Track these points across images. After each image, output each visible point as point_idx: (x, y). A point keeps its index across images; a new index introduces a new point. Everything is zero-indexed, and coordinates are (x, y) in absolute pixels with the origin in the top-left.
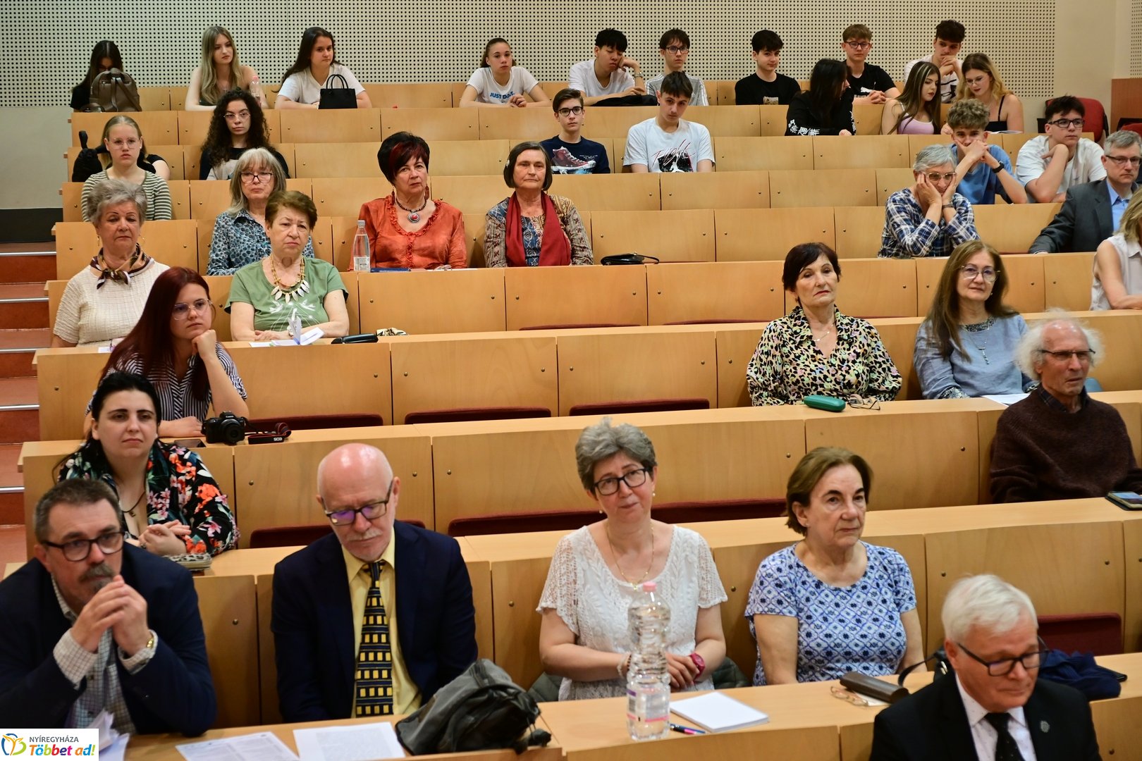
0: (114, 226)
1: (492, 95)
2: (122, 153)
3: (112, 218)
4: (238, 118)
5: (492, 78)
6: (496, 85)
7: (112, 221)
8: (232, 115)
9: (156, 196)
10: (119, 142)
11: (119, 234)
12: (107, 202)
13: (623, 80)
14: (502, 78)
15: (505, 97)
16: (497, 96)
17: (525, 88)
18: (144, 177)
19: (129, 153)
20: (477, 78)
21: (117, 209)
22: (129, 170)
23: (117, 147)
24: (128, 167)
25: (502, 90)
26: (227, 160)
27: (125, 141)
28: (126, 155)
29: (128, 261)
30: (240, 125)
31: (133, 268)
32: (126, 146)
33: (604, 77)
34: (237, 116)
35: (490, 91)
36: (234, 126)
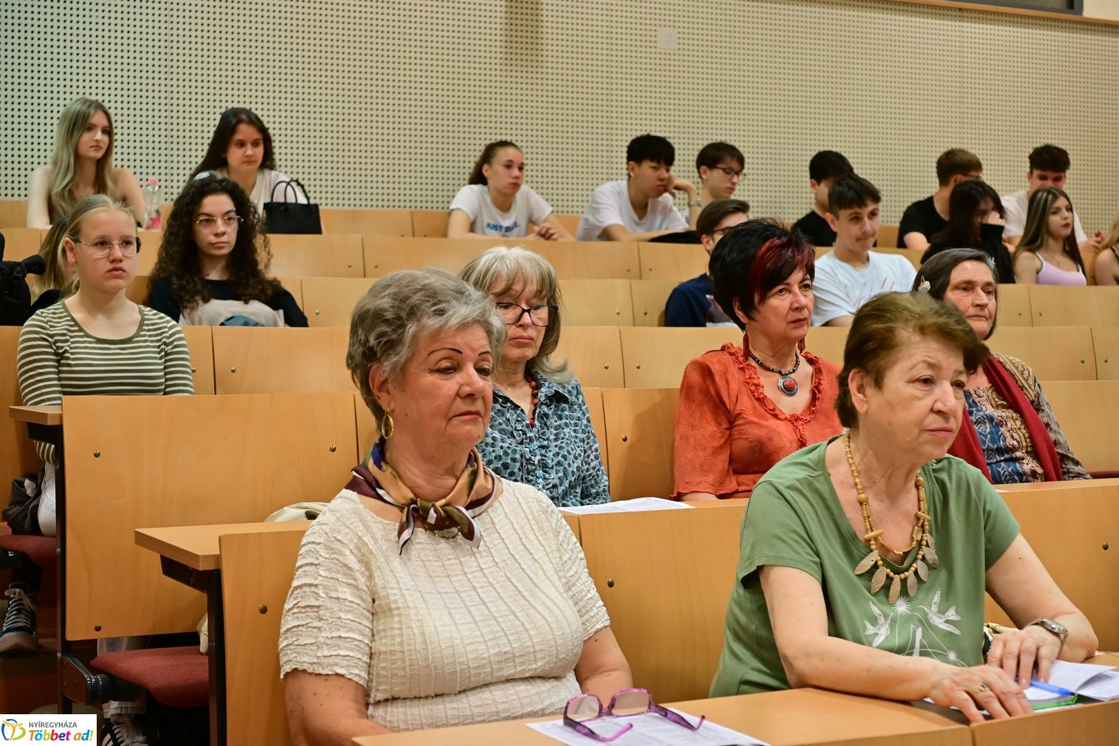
0: (450, 385)
1: (489, 225)
2: (110, 266)
3: (445, 364)
4: (220, 226)
5: (488, 199)
6: (495, 211)
7: (444, 371)
8: (210, 220)
9: (167, 354)
10: (103, 243)
11: (461, 406)
12: (432, 323)
13: (667, 212)
14: (504, 202)
15: (508, 229)
16: (496, 227)
17: (535, 217)
18: (139, 317)
19: (124, 265)
20: (467, 198)
21: (459, 341)
22: (114, 302)
23: (99, 253)
24: (111, 294)
25: (504, 219)
26: (206, 301)
27: (116, 242)
28: (116, 270)
29: (464, 479)
30: (224, 239)
31: (473, 496)
32: (118, 252)
33: (641, 206)
34: (220, 222)
35: (487, 220)
36: (213, 239)
